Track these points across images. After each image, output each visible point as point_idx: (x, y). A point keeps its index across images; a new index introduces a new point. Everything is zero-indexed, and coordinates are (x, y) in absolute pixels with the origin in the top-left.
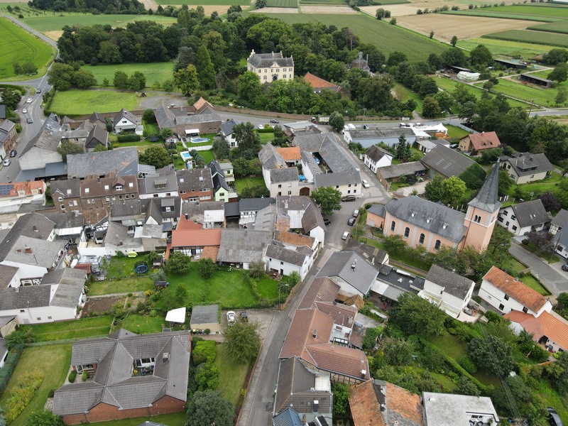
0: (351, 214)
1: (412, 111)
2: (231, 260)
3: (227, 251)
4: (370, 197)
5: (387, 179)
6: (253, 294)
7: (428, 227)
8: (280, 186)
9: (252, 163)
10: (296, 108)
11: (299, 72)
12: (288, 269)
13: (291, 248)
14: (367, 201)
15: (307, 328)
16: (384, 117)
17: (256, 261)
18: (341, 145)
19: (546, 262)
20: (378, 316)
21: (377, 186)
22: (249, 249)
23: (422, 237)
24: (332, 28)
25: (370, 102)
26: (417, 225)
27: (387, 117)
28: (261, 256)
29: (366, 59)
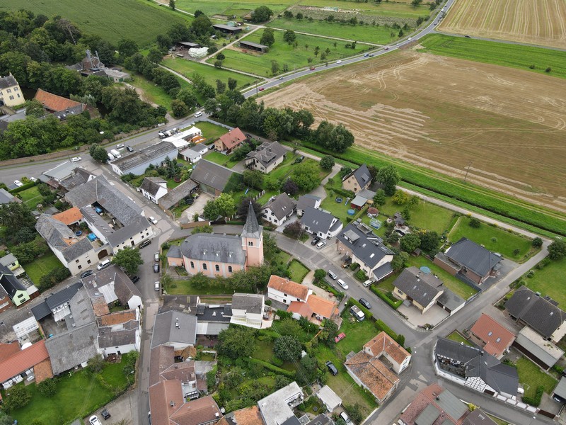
0: (152, 259)
1: (164, 116)
2: (69, 367)
3: (60, 360)
4: (162, 233)
5: (170, 209)
6: (103, 388)
8: (77, 261)
9: (34, 245)
12: (125, 349)
13: (117, 327)
14: (163, 240)
15: (164, 400)
16: (141, 129)
17: (93, 356)
19: (301, 243)
20: (209, 353)
21: (163, 218)
22: (80, 348)
23: (217, 267)
26: (210, 261)
27: (144, 129)
28: (95, 349)
29: (96, 56)
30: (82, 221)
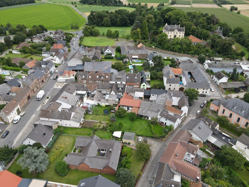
0: (202, 102)
1: (242, 57)
2: (144, 115)
3: (143, 110)
4: (213, 96)
5: (224, 89)
6: (151, 131)
7: (243, 115)
8: (170, 85)
9: (159, 73)
10: (183, 51)
11: (187, 34)
12: (169, 123)
13: (171, 114)
14: (212, 98)
15: (174, 151)
16: (227, 59)
17: (155, 117)
18: (203, 70)
21: (218, 91)
22: (152, 111)
23: (239, 119)
24: (206, 15)
25: (221, 51)
26: (237, 113)
27: (228, 59)
28: (157, 115)
29: (221, 30)
30: (181, 76)
